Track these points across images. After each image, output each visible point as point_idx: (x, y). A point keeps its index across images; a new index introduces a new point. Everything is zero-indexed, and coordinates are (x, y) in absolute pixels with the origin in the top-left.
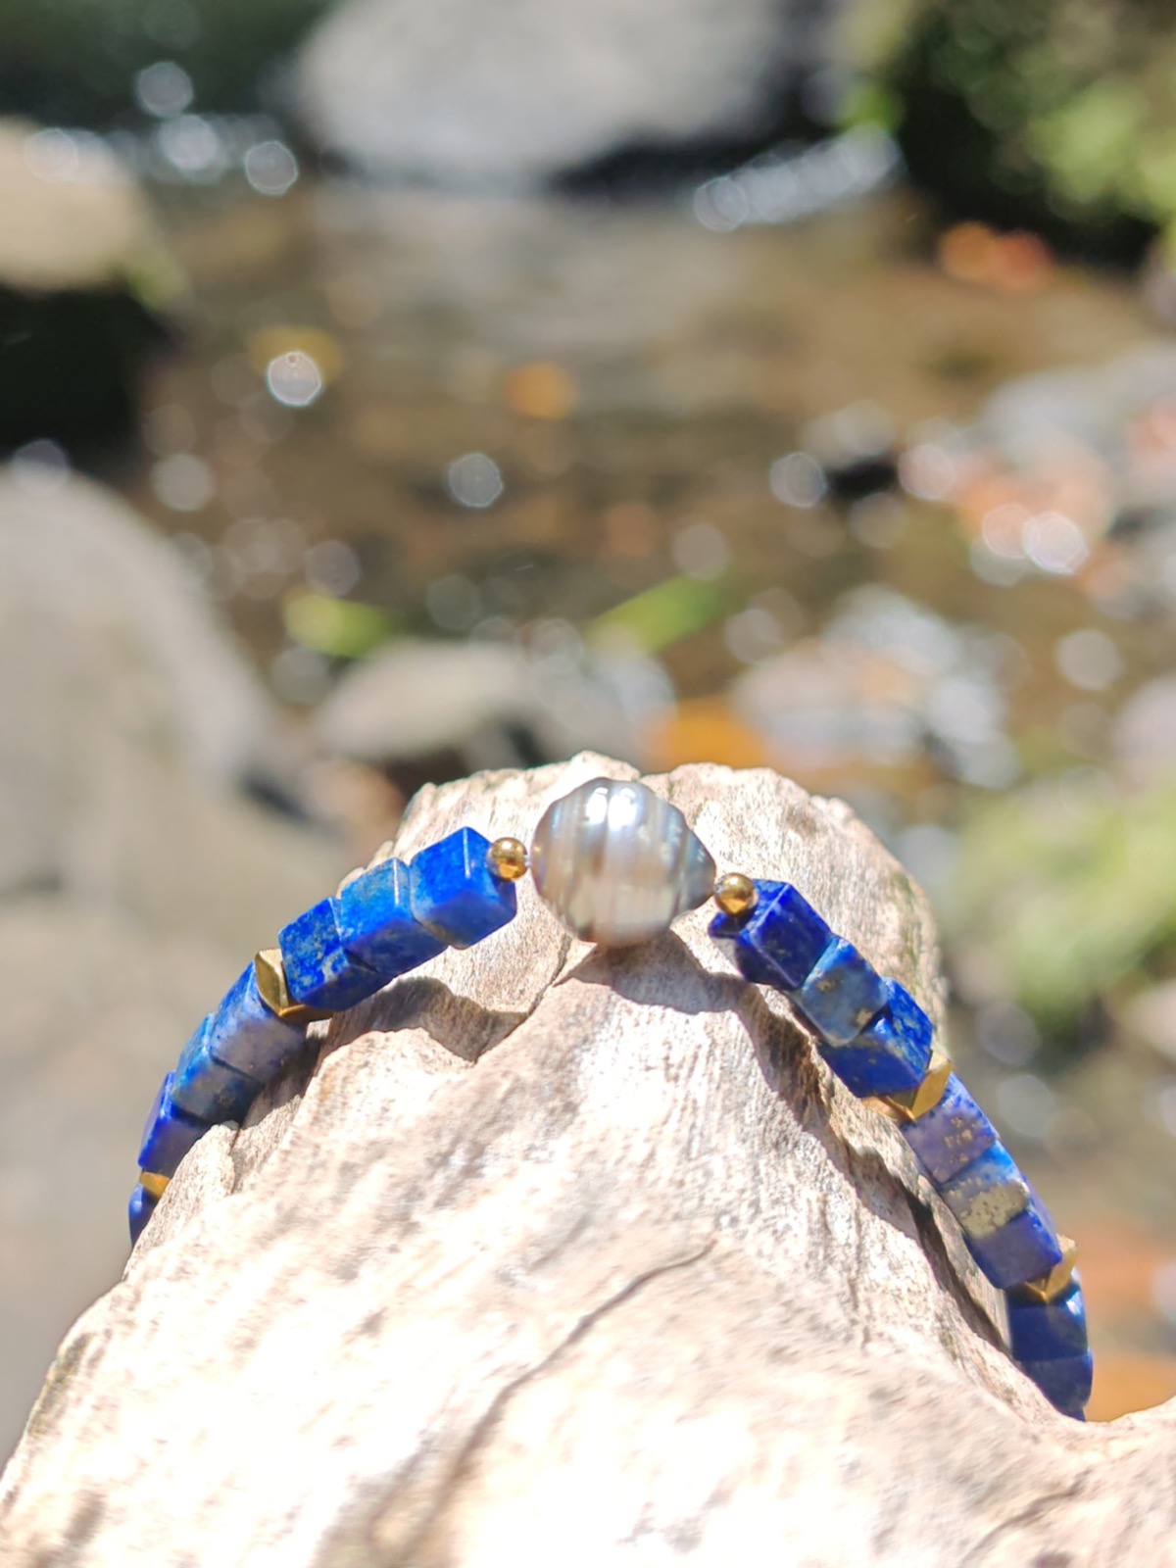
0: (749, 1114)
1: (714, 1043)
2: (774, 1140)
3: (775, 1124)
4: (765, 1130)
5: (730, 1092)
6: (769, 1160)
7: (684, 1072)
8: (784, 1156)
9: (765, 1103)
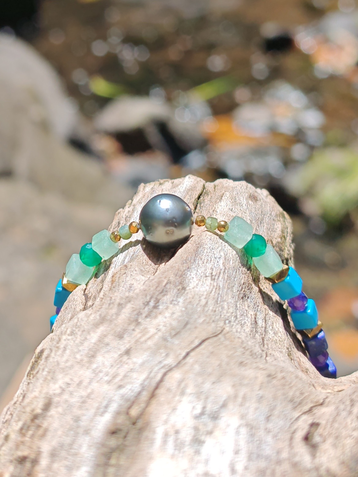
0: (235, 290)
1: (225, 268)
2: (242, 297)
3: (242, 292)
4: (239, 294)
5: (229, 283)
6: (240, 303)
7: (216, 277)
8: (245, 301)
9: (240, 285)
